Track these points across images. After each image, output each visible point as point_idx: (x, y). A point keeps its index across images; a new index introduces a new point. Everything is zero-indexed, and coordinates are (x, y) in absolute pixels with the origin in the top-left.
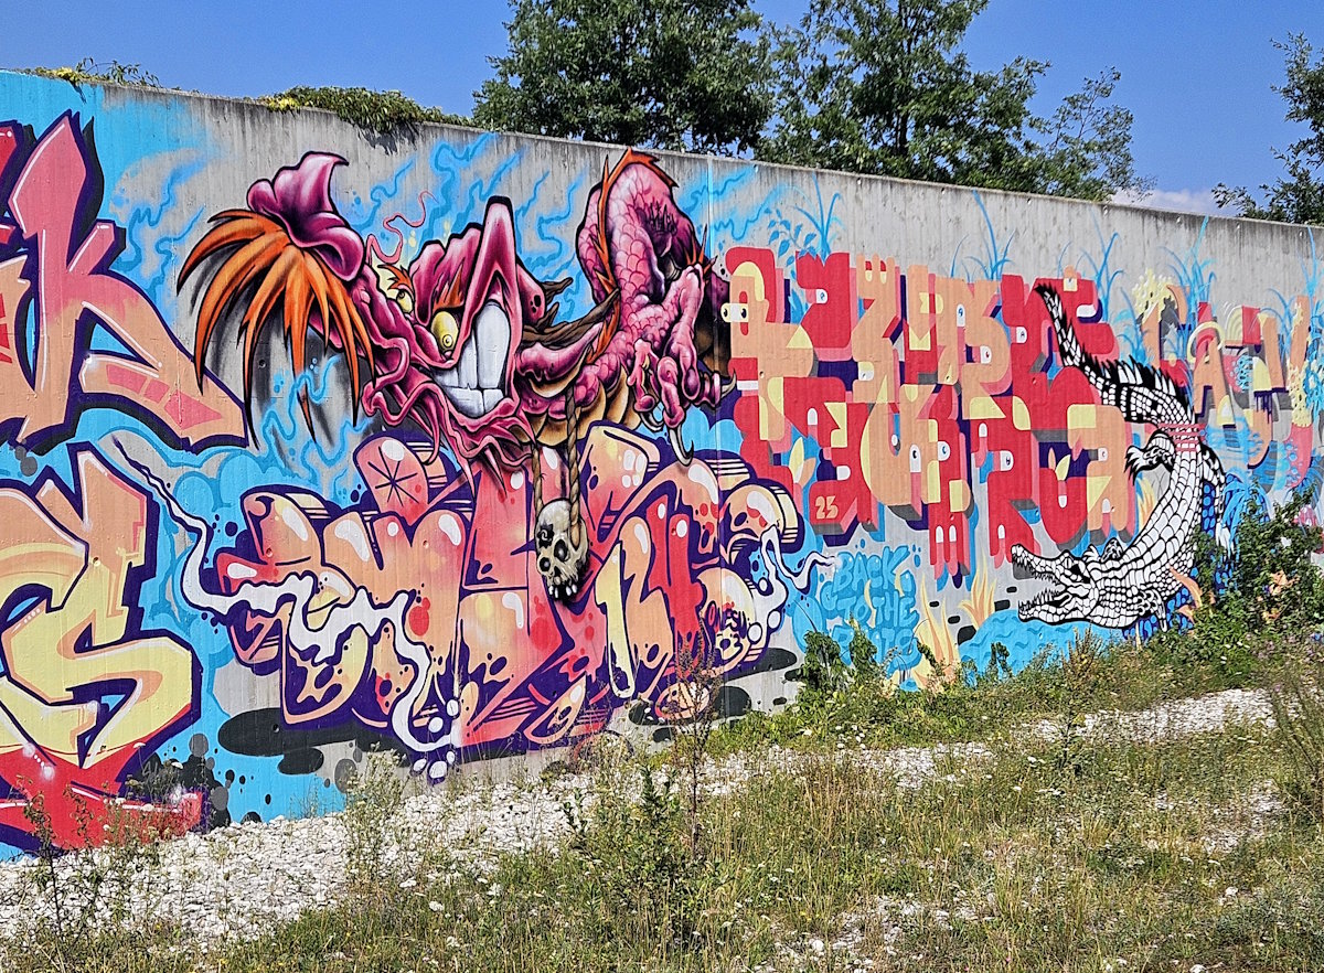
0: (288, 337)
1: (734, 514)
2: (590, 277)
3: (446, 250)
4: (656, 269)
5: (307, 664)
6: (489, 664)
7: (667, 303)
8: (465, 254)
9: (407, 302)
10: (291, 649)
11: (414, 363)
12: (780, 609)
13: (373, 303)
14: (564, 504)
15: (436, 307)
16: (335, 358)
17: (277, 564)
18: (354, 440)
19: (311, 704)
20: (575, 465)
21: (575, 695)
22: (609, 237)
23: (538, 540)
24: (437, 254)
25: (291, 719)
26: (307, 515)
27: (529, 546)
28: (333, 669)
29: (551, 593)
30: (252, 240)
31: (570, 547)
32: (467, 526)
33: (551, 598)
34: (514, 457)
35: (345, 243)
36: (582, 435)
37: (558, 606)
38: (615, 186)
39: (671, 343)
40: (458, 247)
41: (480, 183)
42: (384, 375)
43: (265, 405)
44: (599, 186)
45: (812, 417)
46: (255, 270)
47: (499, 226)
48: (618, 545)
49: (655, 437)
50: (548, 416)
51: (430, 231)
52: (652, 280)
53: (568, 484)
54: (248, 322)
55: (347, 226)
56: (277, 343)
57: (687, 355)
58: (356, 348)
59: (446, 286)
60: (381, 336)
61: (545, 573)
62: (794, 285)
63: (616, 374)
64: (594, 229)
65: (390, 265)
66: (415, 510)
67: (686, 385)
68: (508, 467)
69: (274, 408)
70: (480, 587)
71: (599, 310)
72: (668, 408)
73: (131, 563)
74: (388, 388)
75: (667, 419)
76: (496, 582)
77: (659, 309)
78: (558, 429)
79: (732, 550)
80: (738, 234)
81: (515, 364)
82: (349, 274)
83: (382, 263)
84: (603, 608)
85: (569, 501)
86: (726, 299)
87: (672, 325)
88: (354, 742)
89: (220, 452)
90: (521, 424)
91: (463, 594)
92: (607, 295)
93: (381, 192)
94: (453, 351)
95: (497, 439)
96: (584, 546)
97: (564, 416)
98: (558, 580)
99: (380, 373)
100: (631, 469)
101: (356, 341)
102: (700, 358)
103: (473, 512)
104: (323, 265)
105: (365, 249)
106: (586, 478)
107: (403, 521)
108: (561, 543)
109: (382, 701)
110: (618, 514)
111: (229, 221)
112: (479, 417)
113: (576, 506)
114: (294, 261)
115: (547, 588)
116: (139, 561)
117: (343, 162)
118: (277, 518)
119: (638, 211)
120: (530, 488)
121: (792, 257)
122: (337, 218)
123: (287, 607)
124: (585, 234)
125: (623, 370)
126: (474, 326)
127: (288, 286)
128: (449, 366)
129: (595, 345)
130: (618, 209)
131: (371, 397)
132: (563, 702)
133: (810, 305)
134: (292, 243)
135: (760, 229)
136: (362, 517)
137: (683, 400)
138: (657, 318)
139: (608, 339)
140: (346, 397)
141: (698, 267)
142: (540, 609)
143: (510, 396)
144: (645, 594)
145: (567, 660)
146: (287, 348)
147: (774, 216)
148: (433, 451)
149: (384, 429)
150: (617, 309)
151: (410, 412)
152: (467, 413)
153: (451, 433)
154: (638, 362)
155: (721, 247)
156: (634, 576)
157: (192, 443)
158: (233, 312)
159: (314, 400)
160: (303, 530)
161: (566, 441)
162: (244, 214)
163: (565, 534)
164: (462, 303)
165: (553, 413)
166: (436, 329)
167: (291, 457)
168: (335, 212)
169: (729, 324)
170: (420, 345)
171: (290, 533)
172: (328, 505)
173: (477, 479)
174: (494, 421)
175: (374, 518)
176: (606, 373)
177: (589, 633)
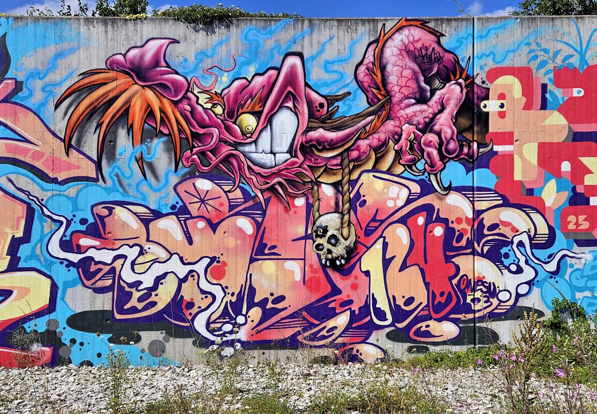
0: (130, 129)
1: (487, 223)
2: (365, 91)
3: (250, 82)
4: (423, 84)
5: (133, 290)
6: (271, 299)
7: (431, 103)
8: (265, 83)
9: (219, 110)
10: (121, 282)
11: (222, 141)
12: (530, 283)
13: (193, 111)
14: (337, 215)
15: (241, 111)
16: (164, 139)
17: (114, 240)
18: (174, 179)
19: (134, 310)
20: (348, 194)
21: (342, 320)
22: (383, 69)
23: (314, 234)
24: (242, 84)
25: (118, 316)
26: (138, 216)
27: (306, 237)
28: (152, 294)
29: (324, 263)
30: (108, 83)
31: (341, 238)
32: (258, 226)
33: (324, 266)
34: (297, 188)
35: (175, 83)
36: (354, 176)
37: (330, 271)
38: (390, 40)
39: (434, 125)
40: (259, 80)
41: (280, 46)
42: (199, 146)
43: (111, 162)
44: (377, 41)
45: (566, 166)
46: (109, 98)
47: (293, 69)
48: (382, 240)
49: (418, 178)
50: (326, 167)
51: (239, 72)
52: (419, 91)
53: (341, 204)
54: (103, 122)
55: (177, 73)
56: (122, 133)
57: (447, 132)
58: (179, 134)
59: (249, 101)
60: (198, 127)
61: (319, 252)
62: (551, 87)
63: (385, 143)
64: (371, 65)
65: (208, 91)
66: (217, 216)
67: (446, 150)
68: (293, 195)
69: (118, 163)
70: (266, 257)
71: (372, 109)
72: (429, 162)
73: (14, 236)
74: (202, 154)
75: (428, 168)
76: (280, 255)
77: (424, 107)
78: (334, 174)
79: (484, 245)
80: (498, 59)
81: (300, 139)
82: (176, 96)
83: (200, 90)
84: (367, 273)
85: (342, 213)
86: (487, 98)
87: (435, 115)
88: (164, 332)
89: (78, 184)
90: (304, 171)
91: (252, 260)
92: (379, 100)
93: (202, 55)
94: (252, 134)
95: (284, 179)
96: (352, 238)
97: (341, 167)
98: (330, 256)
99: (196, 146)
100: (395, 196)
101: (179, 129)
102: (460, 132)
103: (264, 218)
104: (157, 93)
105: (189, 84)
106: (357, 201)
107: (209, 221)
108: (333, 236)
109: (187, 312)
110: (382, 221)
111: (93, 75)
112: (271, 168)
113: (346, 217)
114: (137, 92)
115: (320, 260)
116: (20, 234)
117: (175, 41)
118: (116, 217)
119: (408, 52)
120: (309, 206)
121: (550, 70)
122: (170, 70)
123: (121, 261)
124: (362, 68)
125: (391, 141)
126: (270, 120)
127: (132, 104)
128: (250, 142)
129: (368, 128)
130: (391, 52)
131: (189, 158)
132: (331, 324)
133: (566, 98)
134: (136, 83)
135: (520, 55)
136: (178, 218)
137: (442, 158)
138: (421, 112)
139: (379, 124)
140: (170, 158)
141: (460, 81)
142: (314, 271)
143: (296, 156)
144: (403, 267)
145: (335, 300)
146: (129, 135)
147: (534, 46)
148: (234, 186)
149: (197, 174)
150: (387, 108)
151: (218, 165)
152: (262, 166)
153: (249, 176)
154: (404, 136)
155: (482, 68)
156: (395, 256)
157: (59, 180)
158: (92, 118)
159: (146, 160)
160: (135, 224)
161: (341, 181)
162: (103, 71)
163: (337, 232)
164: (261, 109)
165: (330, 165)
166: (240, 123)
167: (128, 188)
168: (168, 66)
169: (488, 113)
170: (227, 131)
171: (124, 224)
172: (153, 211)
173: (267, 201)
174: (283, 170)
175: (187, 219)
176: (375, 143)
177: (354, 287)
